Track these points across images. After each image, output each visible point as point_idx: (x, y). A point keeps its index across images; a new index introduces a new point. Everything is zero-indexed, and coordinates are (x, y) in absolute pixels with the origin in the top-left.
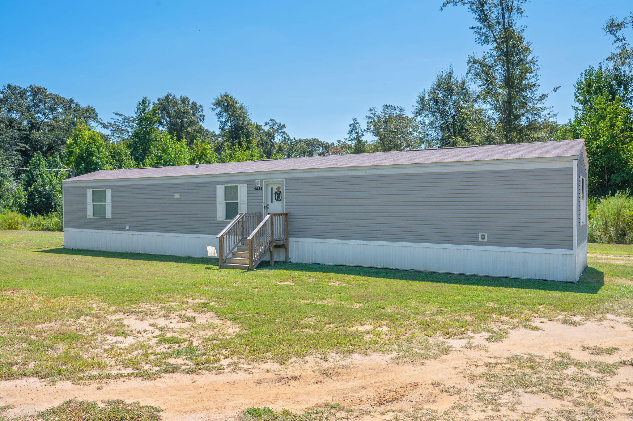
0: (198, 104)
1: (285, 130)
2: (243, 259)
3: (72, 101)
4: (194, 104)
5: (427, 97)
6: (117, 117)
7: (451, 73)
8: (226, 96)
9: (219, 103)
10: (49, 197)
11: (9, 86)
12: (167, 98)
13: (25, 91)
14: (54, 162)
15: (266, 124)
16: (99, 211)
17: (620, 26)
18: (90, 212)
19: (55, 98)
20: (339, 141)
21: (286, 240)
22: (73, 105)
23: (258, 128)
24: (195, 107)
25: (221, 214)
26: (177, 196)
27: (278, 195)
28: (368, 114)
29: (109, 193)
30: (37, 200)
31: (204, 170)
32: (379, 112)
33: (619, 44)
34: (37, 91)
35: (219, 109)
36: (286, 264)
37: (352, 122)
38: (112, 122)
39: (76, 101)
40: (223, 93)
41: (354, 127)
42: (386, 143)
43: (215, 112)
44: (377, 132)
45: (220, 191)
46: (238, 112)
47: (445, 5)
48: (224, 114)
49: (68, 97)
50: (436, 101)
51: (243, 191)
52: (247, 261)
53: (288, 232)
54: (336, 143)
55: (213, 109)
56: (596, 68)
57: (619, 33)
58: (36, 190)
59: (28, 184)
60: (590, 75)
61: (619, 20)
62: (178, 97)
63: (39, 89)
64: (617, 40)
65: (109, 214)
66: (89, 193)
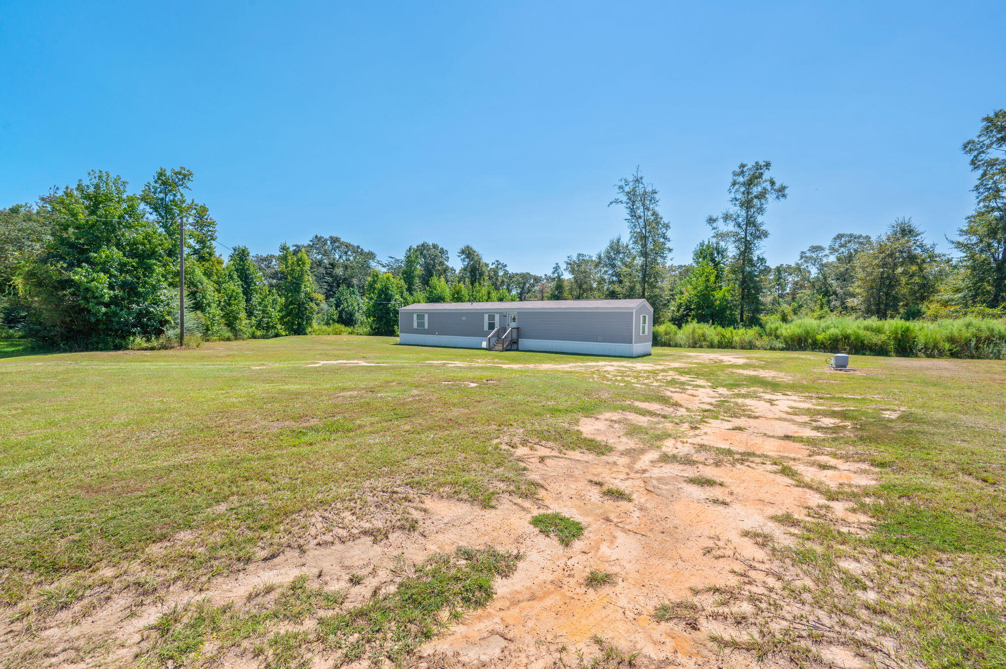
0: (445, 249)
1: (506, 268)
2: (500, 347)
3: (358, 247)
4: (442, 249)
5: (602, 255)
6: (391, 259)
7: (619, 239)
8: (468, 247)
9: (463, 252)
10: (351, 315)
11: (316, 237)
12: (423, 245)
13: (326, 240)
14: (353, 291)
15: (493, 264)
16: (421, 324)
17: (715, 220)
18: (415, 326)
19: (348, 246)
20: (546, 275)
21: (518, 340)
22: (359, 250)
23: (487, 265)
24: (442, 251)
25: (486, 328)
26: (464, 318)
27: (514, 319)
28: (566, 260)
29: (426, 316)
30: (344, 317)
31: (477, 306)
32: (575, 258)
33: (714, 231)
34: (334, 240)
35: (463, 256)
36: (517, 350)
37: (555, 266)
38: (387, 262)
39: (361, 247)
40: (466, 245)
41: (557, 268)
42: (579, 281)
43: (460, 258)
44: (572, 271)
45: (486, 317)
46: (476, 258)
47: (611, 203)
48: (467, 260)
49: (356, 245)
50: (609, 258)
51: (497, 317)
52: (501, 348)
53: (519, 336)
54: (543, 277)
55: (459, 256)
56: (706, 243)
57: (715, 225)
58: (343, 310)
59: (337, 306)
60: (702, 246)
61: (715, 217)
62: (431, 244)
63: (337, 238)
64: (714, 228)
65: (426, 327)
66: (415, 316)
